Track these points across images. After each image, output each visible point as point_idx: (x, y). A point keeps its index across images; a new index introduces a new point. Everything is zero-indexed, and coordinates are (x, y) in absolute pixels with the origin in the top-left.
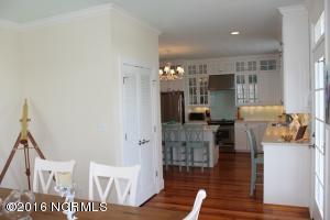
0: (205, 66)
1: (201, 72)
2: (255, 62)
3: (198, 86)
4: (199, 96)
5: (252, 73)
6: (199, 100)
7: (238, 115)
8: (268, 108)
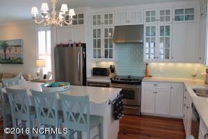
0: (111, 15)
1: (106, 23)
2: (168, 12)
3: (102, 38)
4: (103, 49)
5: (165, 24)
6: (103, 54)
7: (146, 72)
8: (180, 65)
